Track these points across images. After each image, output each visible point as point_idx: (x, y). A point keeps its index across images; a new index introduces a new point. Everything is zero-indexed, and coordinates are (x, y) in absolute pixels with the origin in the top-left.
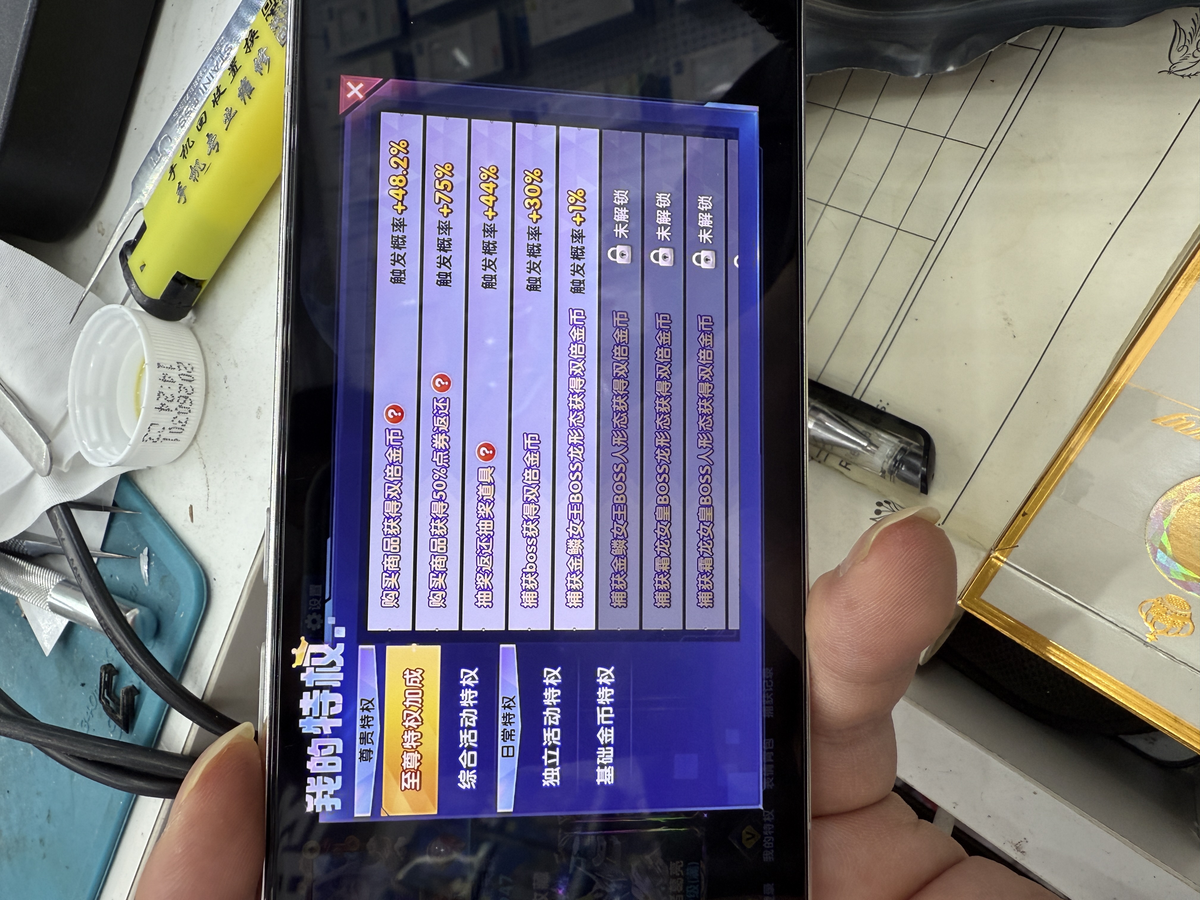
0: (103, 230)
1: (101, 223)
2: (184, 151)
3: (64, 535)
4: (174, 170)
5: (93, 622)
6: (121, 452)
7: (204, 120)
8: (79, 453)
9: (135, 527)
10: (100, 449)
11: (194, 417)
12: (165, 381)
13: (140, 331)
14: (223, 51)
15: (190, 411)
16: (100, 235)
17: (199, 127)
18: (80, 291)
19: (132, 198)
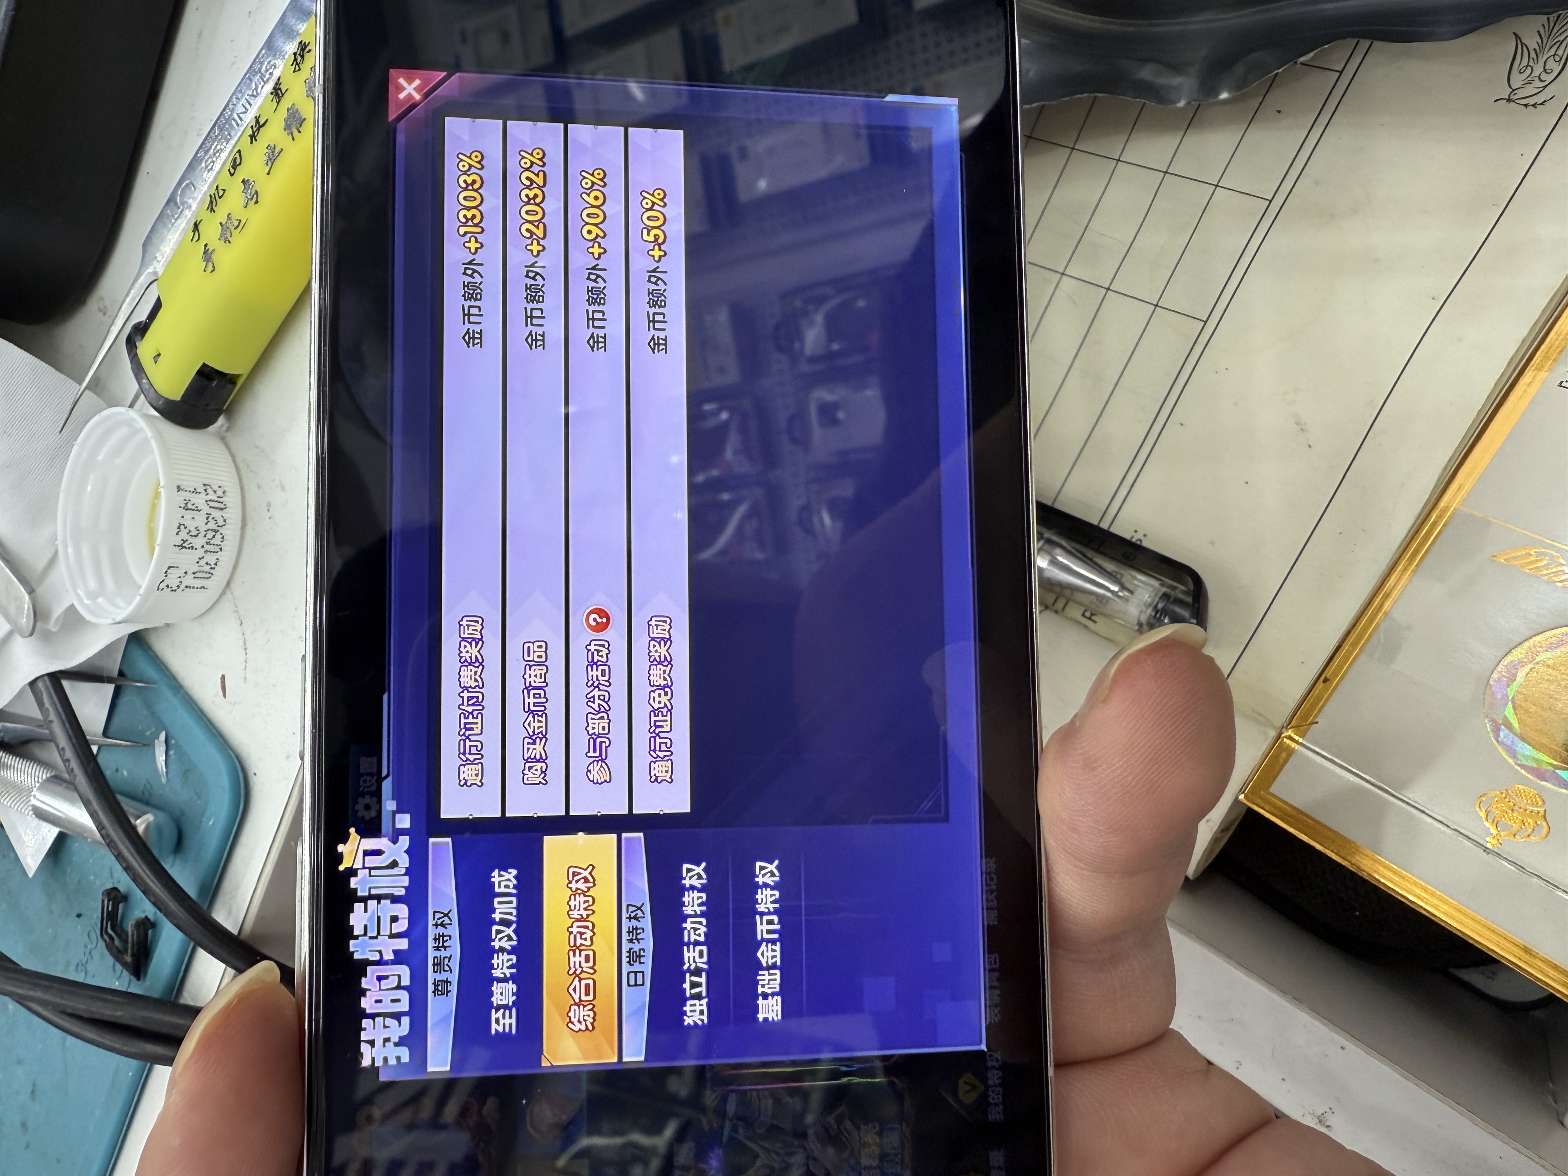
0: (105, 307)
1: (102, 299)
2: (211, 202)
3: (52, 716)
4: (200, 227)
5: (91, 831)
6: (129, 604)
7: (238, 161)
8: (73, 605)
9: (148, 705)
10: (100, 600)
11: (226, 558)
12: (187, 509)
13: (153, 443)
14: (264, 68)
15: (221, 549)
16: (101, 314)
17: (232, 171)
18: (73, 389)
19: (144, 264)
